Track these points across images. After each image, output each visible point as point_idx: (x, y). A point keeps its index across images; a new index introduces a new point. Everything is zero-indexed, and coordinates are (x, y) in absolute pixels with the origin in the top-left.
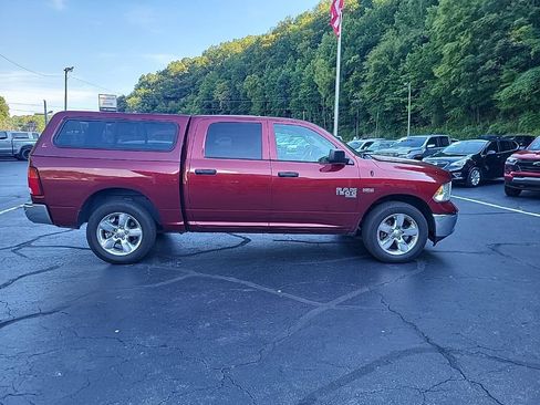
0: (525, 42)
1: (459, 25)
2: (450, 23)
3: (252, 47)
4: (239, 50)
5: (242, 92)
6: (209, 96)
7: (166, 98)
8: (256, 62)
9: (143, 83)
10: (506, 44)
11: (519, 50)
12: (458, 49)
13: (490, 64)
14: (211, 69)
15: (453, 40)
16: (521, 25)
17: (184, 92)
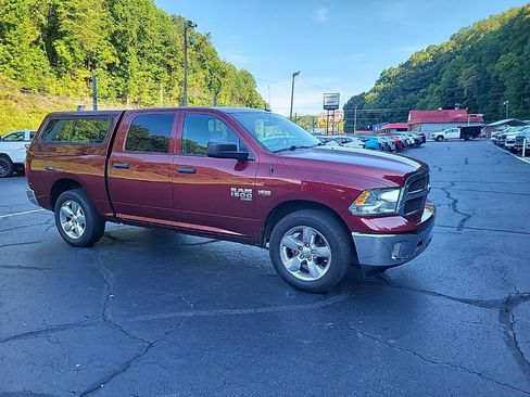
3: (512, 21)
4: (496, 27)
5: (494, 75)
6: (452, 84)
7: (404, 90)
8: (515, 38)
9: (384, 78)
14: (458, 53)
17: (425, 82)
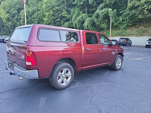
0: (65, 15)
1: (49, 8)
2: (47, 7)
10: (62, 15)
11: (64, 17)
12: (50, 14)
13: (58, 20)
15: (48, 12)
16: (64, 11)
